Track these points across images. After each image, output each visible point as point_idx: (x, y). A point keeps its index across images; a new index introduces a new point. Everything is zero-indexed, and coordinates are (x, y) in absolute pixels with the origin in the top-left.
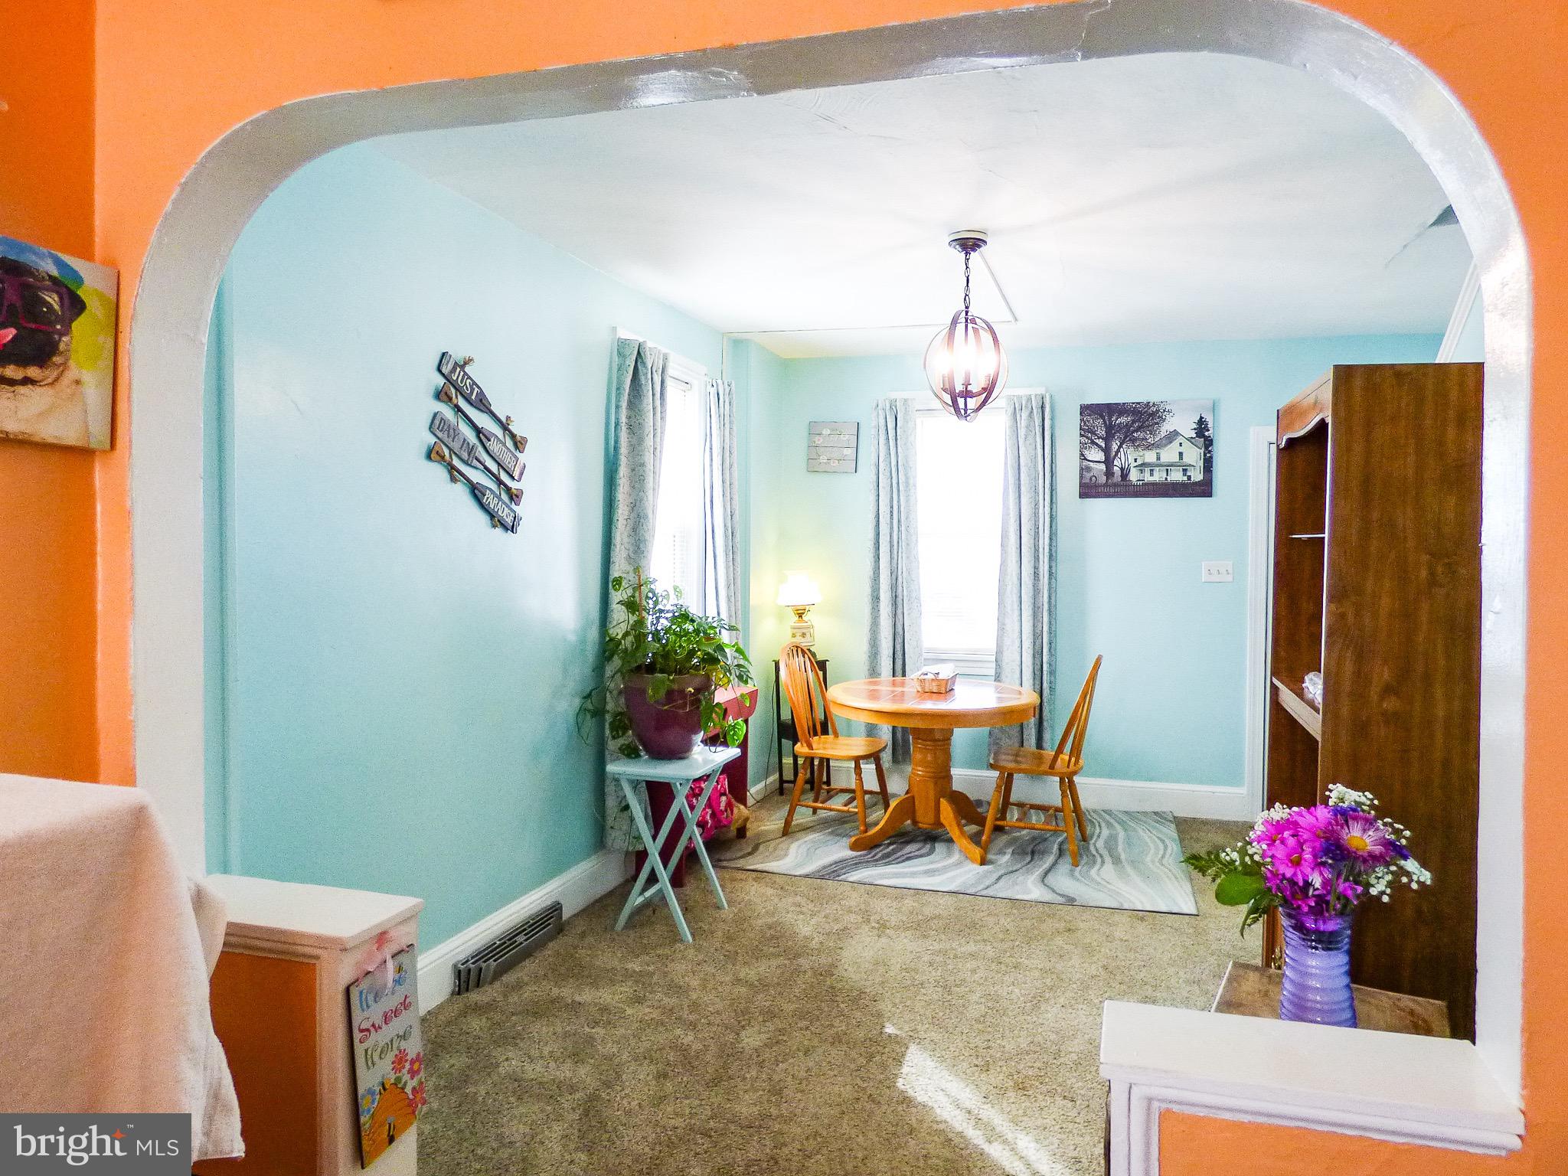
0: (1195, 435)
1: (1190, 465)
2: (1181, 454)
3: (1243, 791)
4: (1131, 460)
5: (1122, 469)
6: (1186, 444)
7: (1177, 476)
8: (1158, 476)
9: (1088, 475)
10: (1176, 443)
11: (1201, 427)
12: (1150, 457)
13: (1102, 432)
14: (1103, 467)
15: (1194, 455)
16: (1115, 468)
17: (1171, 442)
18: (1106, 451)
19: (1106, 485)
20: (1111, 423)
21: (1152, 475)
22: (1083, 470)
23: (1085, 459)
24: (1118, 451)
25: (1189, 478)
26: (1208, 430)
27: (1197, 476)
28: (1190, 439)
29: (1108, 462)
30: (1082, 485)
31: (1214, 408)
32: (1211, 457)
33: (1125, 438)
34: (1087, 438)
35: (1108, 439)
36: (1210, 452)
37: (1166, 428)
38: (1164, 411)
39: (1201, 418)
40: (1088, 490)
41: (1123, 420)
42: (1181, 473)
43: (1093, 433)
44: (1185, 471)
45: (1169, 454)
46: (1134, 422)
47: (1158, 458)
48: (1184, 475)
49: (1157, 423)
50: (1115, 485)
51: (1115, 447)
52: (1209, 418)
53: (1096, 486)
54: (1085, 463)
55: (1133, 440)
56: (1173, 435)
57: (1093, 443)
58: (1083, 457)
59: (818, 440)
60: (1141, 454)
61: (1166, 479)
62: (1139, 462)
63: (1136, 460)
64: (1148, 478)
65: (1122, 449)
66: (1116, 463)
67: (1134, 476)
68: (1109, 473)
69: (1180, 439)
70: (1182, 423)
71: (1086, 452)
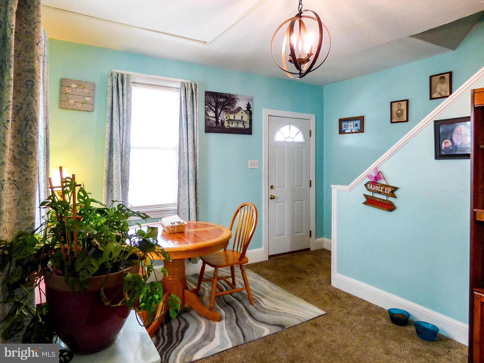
0: (246, 110)
1: (245, 122)
2: (242, 117)
3: (262, 249)
4: (225, 118)
5: (222, 121)
6: (244, 113)
7: (241, 126)
8: (234, 125)
9: (209, 123)
10: (240, 112)
11: (249, 107)
12: (232, 117)
13: (214, 104)
14: (214, 119)
15: (246, 118)
16: (219, 120)
17: (239, 112)
18: (216, 112)
19: (215, 128)
20: (217, 100)
21: (232, 124)
22: (207, 120)
23: (208, 115)
24: (220, 113)
25: (245, 126)
26: (251, 108)
27: (247, 126)
28: (245, 111)
29: (217, 117)
30: (206, 127)
31: (252, 100)
32: (252, 119)
33: (223, 108)
34: (208, 106)
35: (216, 107)
36: (251, 117)
37: (237, 105)
38: (236, 98)
39: (249, 103)
40: (209, 129)
41: (222, 100)
42: (242, 125)
43: (211, 104)
44: (243, 124)
45: (238, 117)
46: (226, 101)
47: (234, 118)
48: (243, 125)
49: (234, 103)
50: (219, 128)
51: (219, 111)
52: (251, 103)
53: (212, 127)
54: (208, 117)
55: (226, 109)
56: (239, 109)
57: (211, 109)
58: (206, 114)
59: (68, 90)
60: (228, 115)
61: (237, 126)
62: (228, 118)
63: (226, 118)
64: (231, 126)
65: (221, 113)
66: (219, 118)
67: (226, 124)
68: (217, 122)
69: (241, 111)
70: (241, 104)
71: (208, 112)
